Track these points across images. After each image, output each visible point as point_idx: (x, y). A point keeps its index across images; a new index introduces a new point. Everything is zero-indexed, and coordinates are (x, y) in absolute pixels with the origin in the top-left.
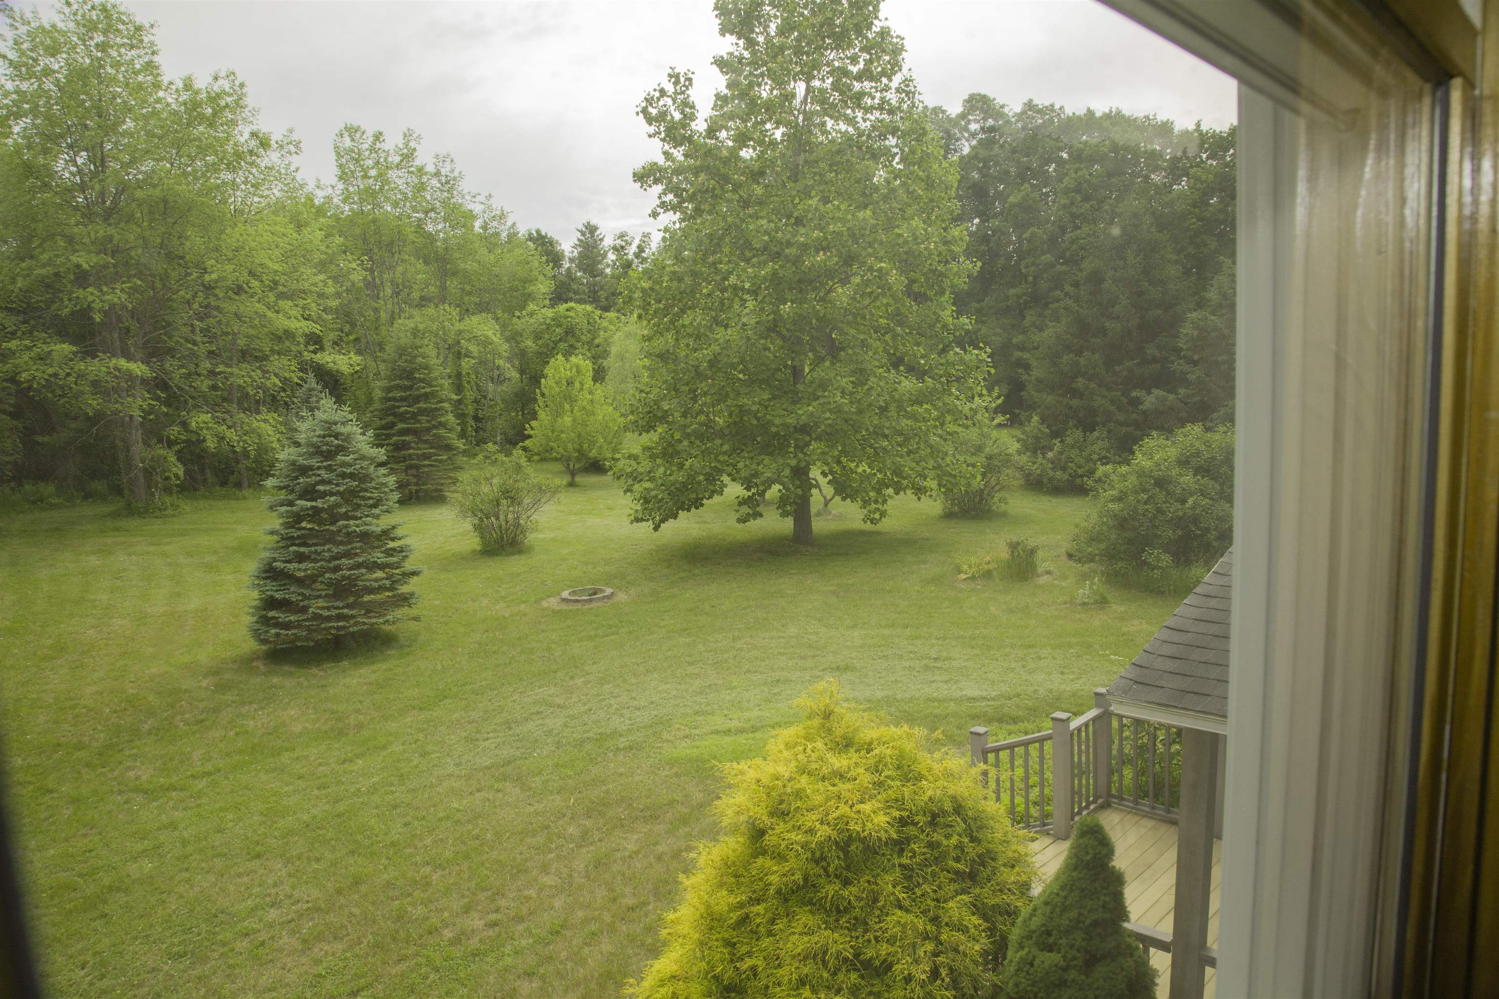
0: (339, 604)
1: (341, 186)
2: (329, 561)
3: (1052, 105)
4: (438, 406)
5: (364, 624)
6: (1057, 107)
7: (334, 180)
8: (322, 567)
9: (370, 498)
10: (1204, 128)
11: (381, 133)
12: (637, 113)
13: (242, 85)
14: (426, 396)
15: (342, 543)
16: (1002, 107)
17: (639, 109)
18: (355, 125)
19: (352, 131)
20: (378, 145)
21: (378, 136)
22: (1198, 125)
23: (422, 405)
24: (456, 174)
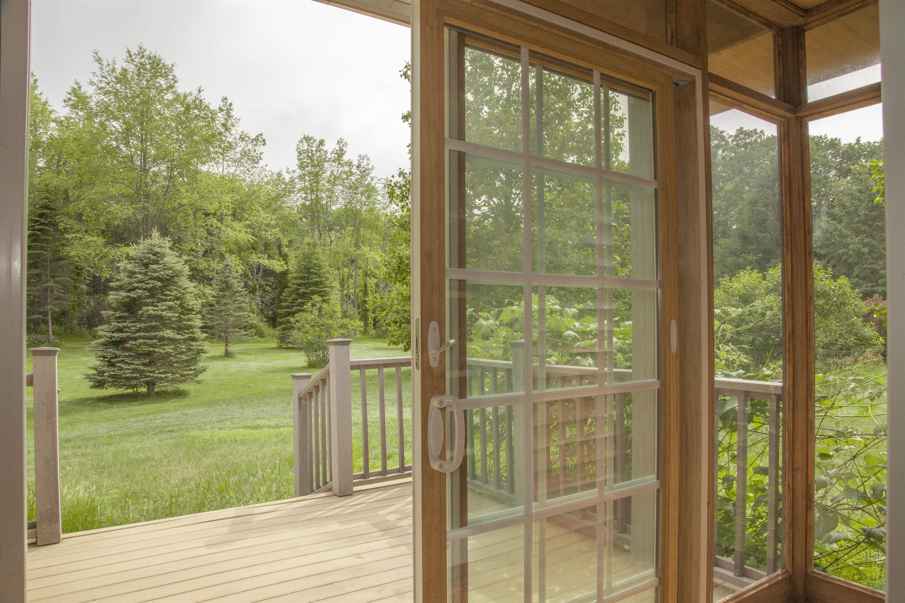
0: (137, 362)
1: (299, 171)
2: (135, 333)
3: (755, 130)
4: (323, 289)
5: (149, 376)
6: (758, 131)
7: (295, 167)
8: (127, 336)
9: (170, 295)
10: (862, 141)
11: (323, 141)
12: (401, 76)
13: (231, 105)
14: (317, 284)
15: (144, 321)
16: (722, 132)
17: (402, 73)
18: (310, 136)
19: (307, 139)
20: (322, 148)
21: (322, 143)
22: (858, 140)
23: (313, 288)
24: (370, 167)
